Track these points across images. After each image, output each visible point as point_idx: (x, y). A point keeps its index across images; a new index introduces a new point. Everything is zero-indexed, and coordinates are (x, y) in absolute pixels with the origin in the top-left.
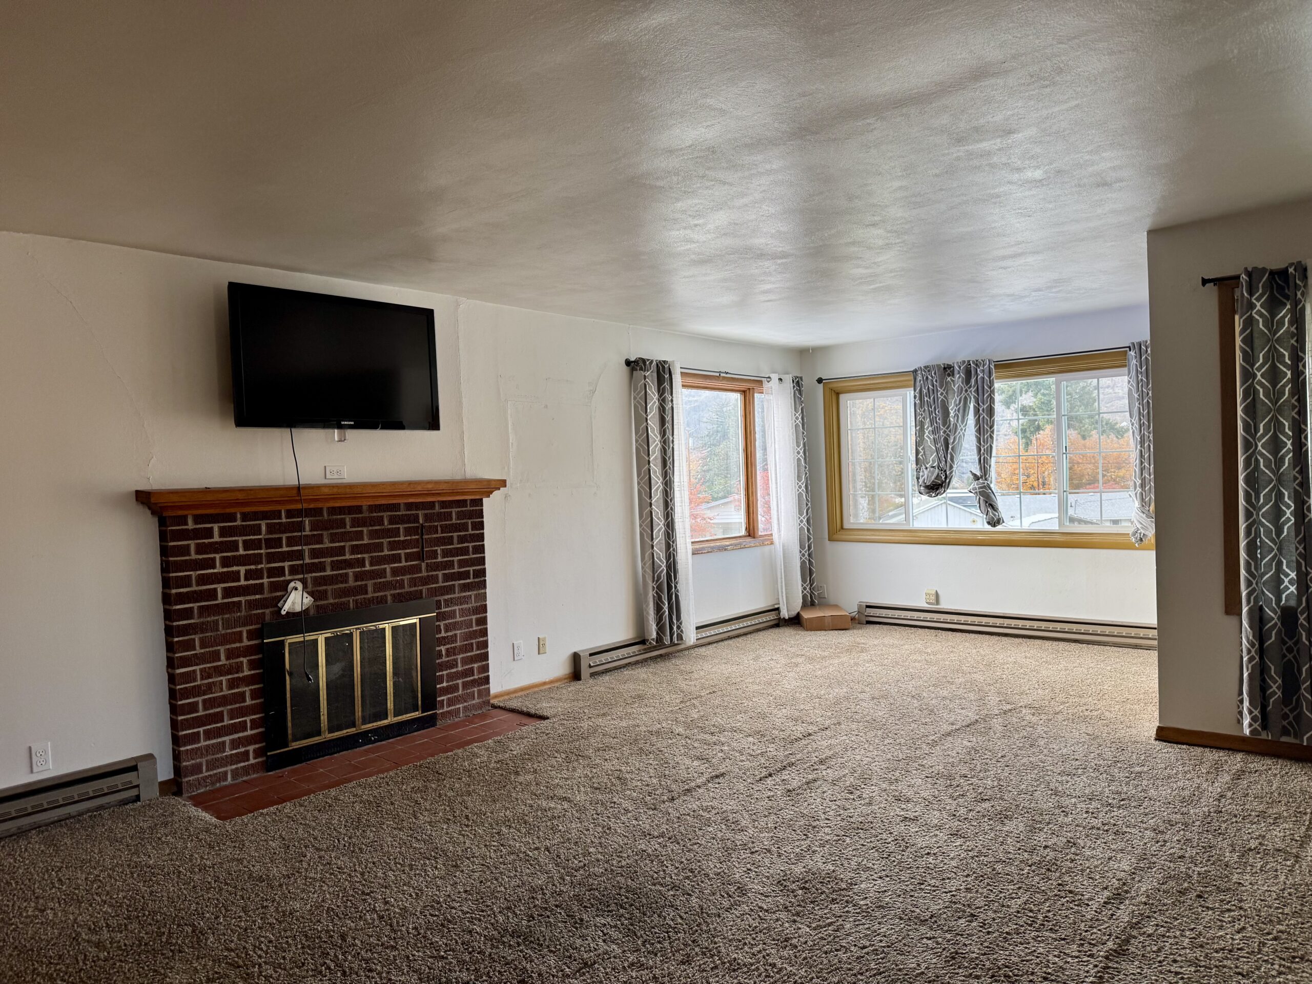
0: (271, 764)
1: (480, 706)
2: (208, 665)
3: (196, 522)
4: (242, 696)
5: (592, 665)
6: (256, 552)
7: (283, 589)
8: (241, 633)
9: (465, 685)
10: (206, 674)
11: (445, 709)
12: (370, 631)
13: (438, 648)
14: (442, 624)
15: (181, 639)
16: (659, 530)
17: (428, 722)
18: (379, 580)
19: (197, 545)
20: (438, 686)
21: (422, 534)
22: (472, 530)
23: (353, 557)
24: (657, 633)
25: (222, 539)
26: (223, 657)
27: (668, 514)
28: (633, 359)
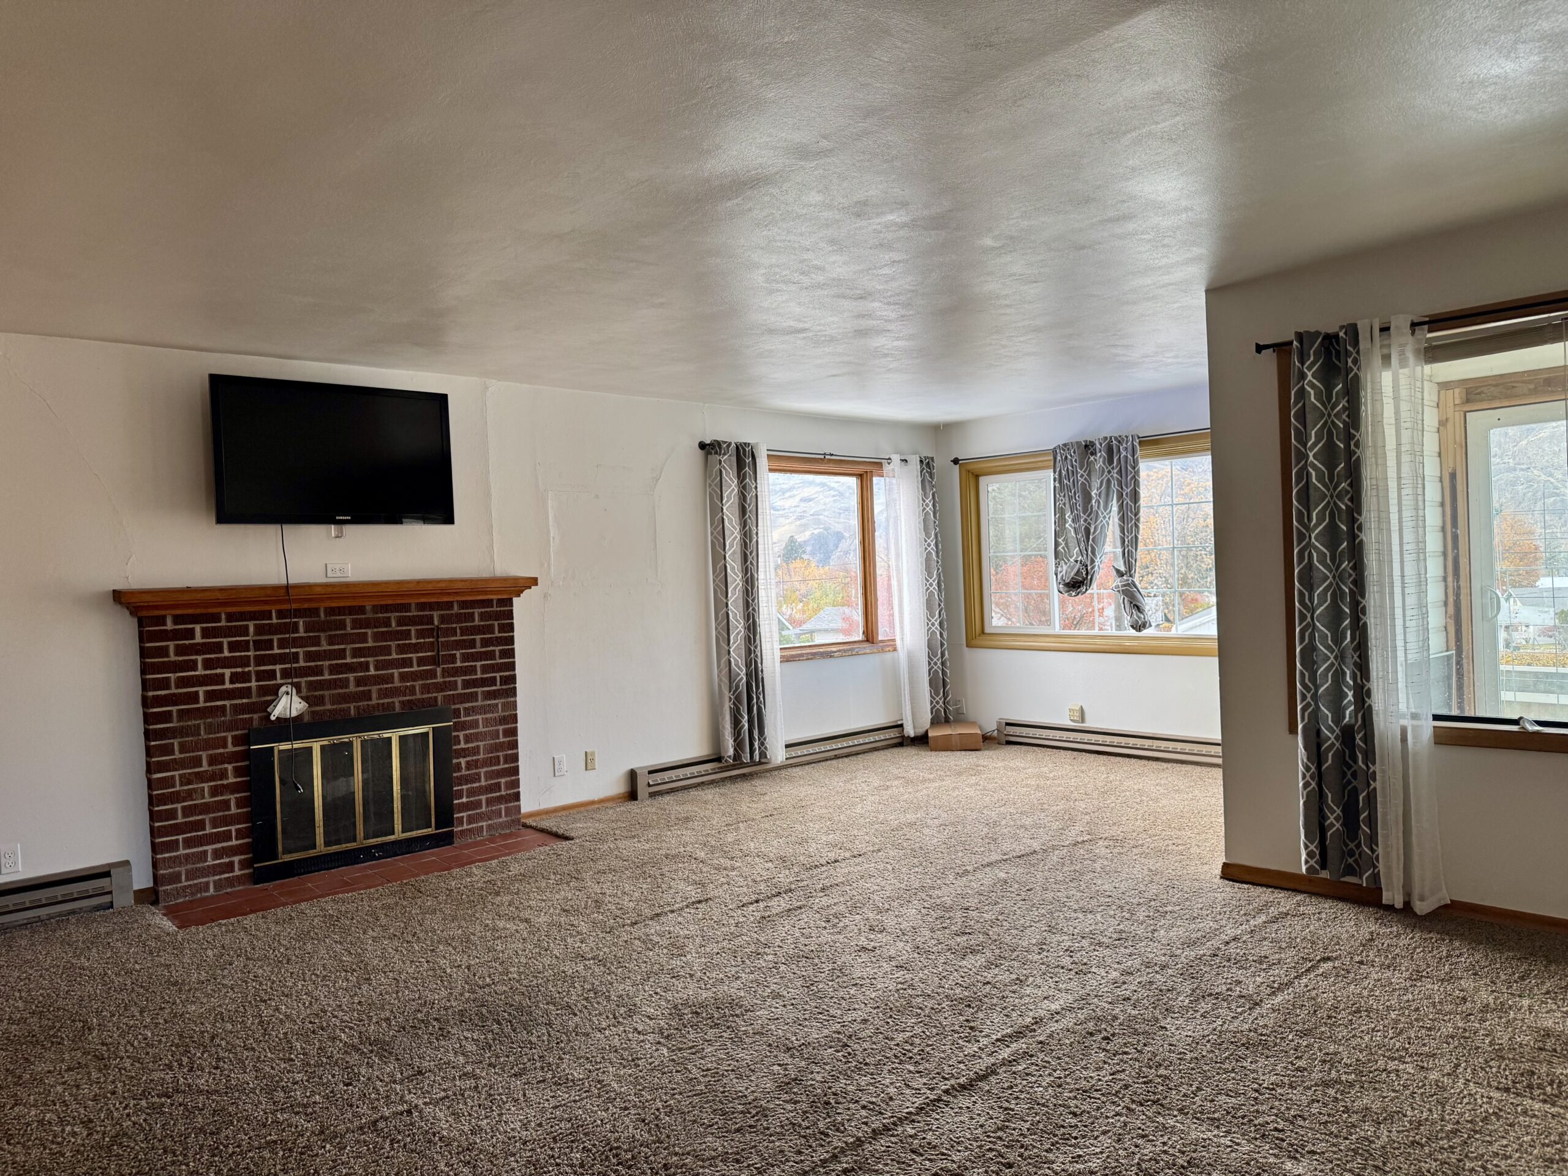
0: (259, 877)
1: (508, 825)
2: (189, 771)
3: (175, 623)
4: (226, 805)
5: (651, 783)
6: (243, 654)
7: (274, 692)
8: (225, 738)
9: (489, 802)
10: (186, 780)
11: (465, 827)
12: (372, 740)
13: (455, 761)
14: (461, 734)
15: (157, 743)
16: (738, 634)
17: (445, 839)
18: (386, 686)
19: (177, 646)
20: (455, 802)
21: (438, 637)
22: (499, 632)
23: (355, 660)
24: (735, 749)
25: (204, 641)
26: (205, 762)
27: (748, 615)
28: (708, 442)
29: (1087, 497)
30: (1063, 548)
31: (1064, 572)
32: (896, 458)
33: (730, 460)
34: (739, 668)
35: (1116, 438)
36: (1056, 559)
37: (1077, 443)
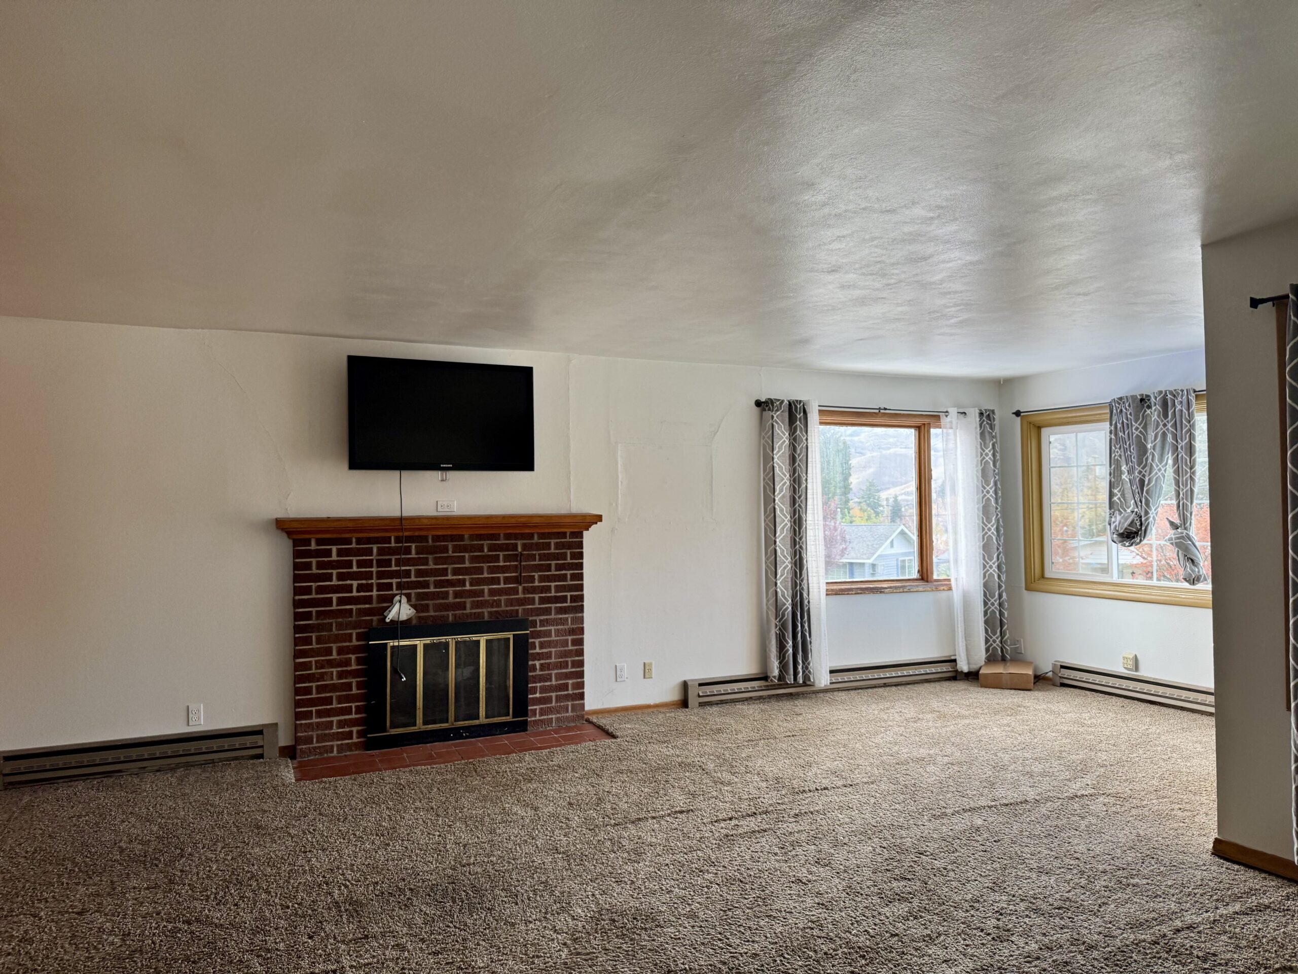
0: (370, 745)
1: (573, 719)
2: (322, 658)
3: (318, 544)
4: (349, 686)
5: (701, 694)
6: (368, 569)
7: (390, 600)
8: (351, 634)
9: (558, 699)
10: (320, 665)
11: (538, 717)
12: (465, 642)
13: (530, 663)
14: (537, 641)
15: (301, 635)
16: (785, 568)
17: (521, 727)
18: (477, 599)
19: (318, 562)
20: (530, 696)
21: (521, 562)
22: (571, 559)
23: (455, 577)
24: (780, 671)
25: (339, 558)
26: (334, 652)
27: (795, 552)
28: (763, 400)
29: (1142, 450)
30: (1119, 499)
31: (1117, 523)
32: (953, 411)
33: (782, 415)
34: (785, 598)
35: (1171, 393)
36: (1110, 509)
37: (1132, 396)
